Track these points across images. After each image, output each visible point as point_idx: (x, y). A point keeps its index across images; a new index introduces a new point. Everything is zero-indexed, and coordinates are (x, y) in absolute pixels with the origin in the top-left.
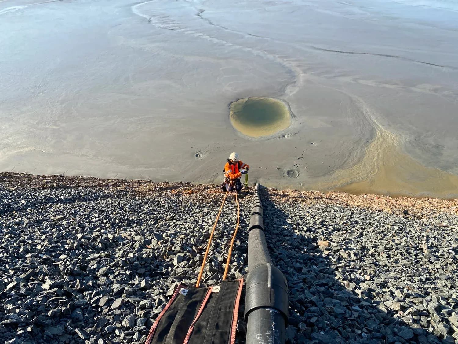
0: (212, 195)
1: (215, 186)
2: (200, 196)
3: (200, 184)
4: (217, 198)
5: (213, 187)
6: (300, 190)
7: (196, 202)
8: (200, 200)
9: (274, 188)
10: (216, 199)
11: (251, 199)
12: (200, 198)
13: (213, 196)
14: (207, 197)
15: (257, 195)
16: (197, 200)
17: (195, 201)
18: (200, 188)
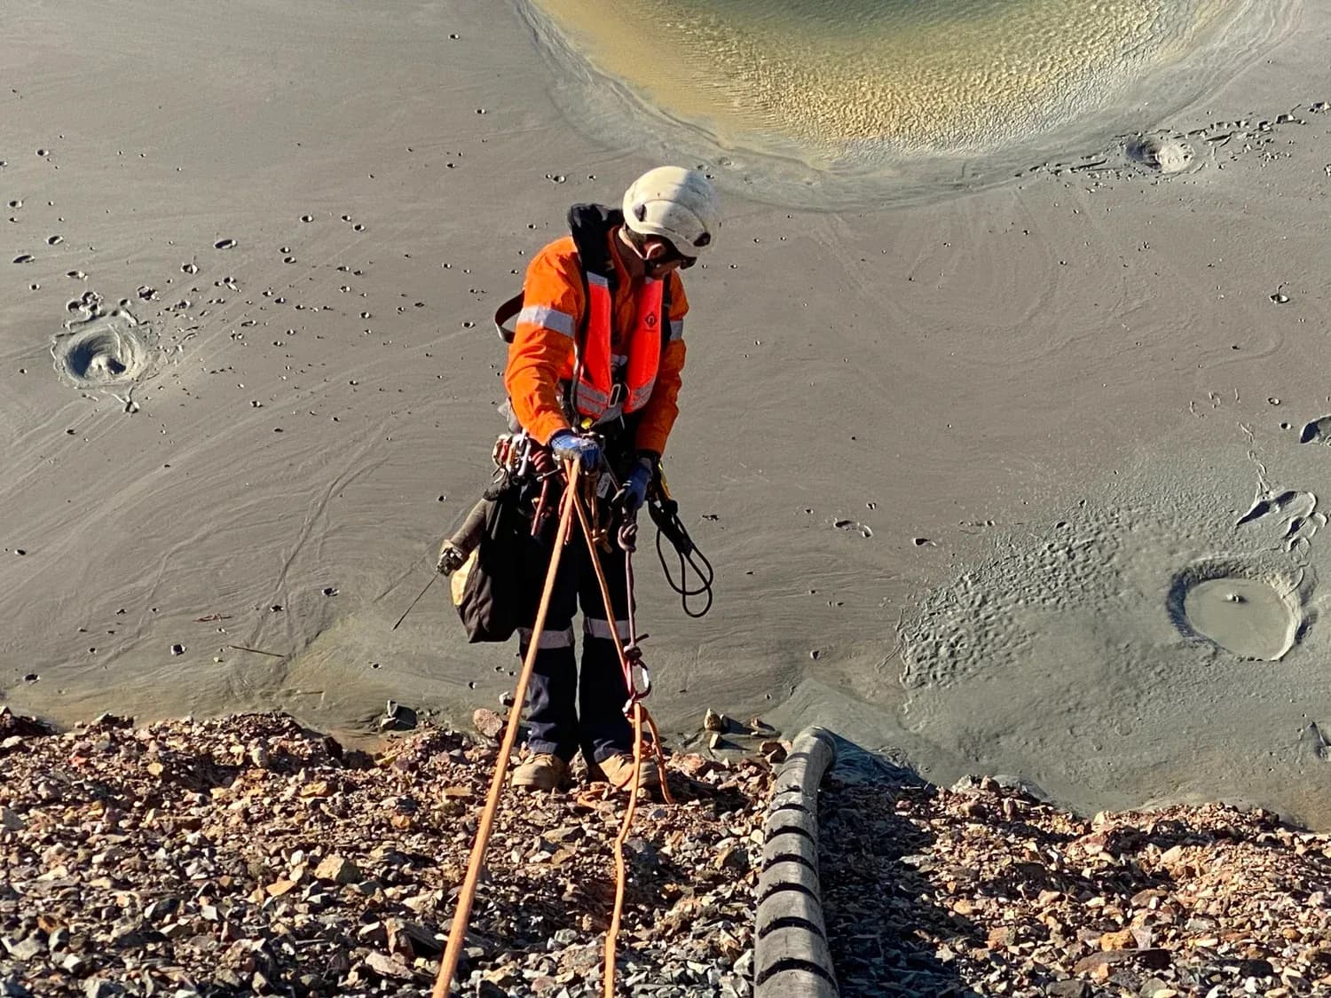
0: (271, 876)
1: (301, 747)
2: (123, 898)
3: (110, 721)
4: (329, 920)
5: (281, 764)
6: (1312, 820)
7: (82, 972)
8: (120, 943)
9: (1002, 780)
10: (309, 932)
11: (725, 940)
12: (116, 912)
13: (278, 889)
14: (210, 913)
15: (795, 903)
16: (89, 946)
17: (70, 962)
18: (115, 768)
